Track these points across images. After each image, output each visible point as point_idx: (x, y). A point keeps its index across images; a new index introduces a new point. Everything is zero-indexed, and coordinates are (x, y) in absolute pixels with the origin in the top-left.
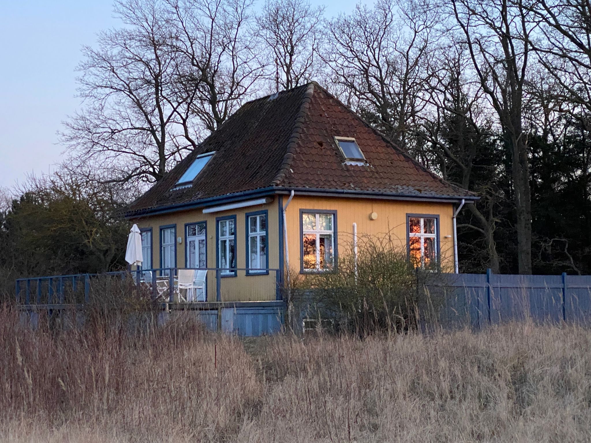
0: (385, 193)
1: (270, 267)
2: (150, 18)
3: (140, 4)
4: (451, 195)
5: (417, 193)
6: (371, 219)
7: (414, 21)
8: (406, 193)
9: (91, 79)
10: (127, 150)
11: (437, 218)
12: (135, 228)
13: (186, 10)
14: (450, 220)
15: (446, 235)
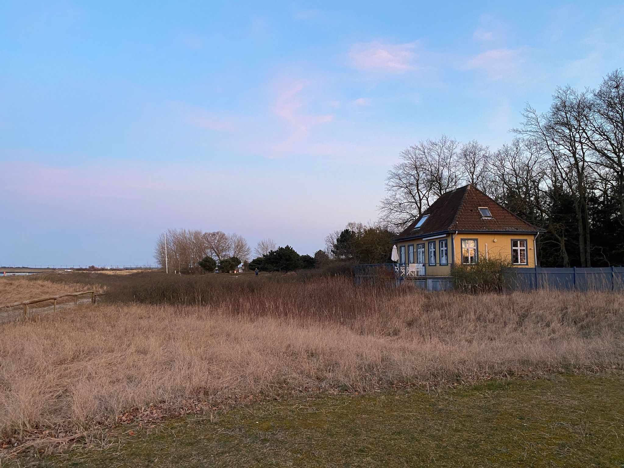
0: (499, 231)
1: (449, 263)
2: (414, 157)
3: (410, 152)
4: (532, 230)
5: (516, 230)
6: (494, 242)
7: (531, 149)
8: (510, 230)
9: (391, 184)
10: (405, 212)
11: (526, 240)
12: (395, 247)
13: (428, 153)
14: (532, 241)
15: (531, 248)
